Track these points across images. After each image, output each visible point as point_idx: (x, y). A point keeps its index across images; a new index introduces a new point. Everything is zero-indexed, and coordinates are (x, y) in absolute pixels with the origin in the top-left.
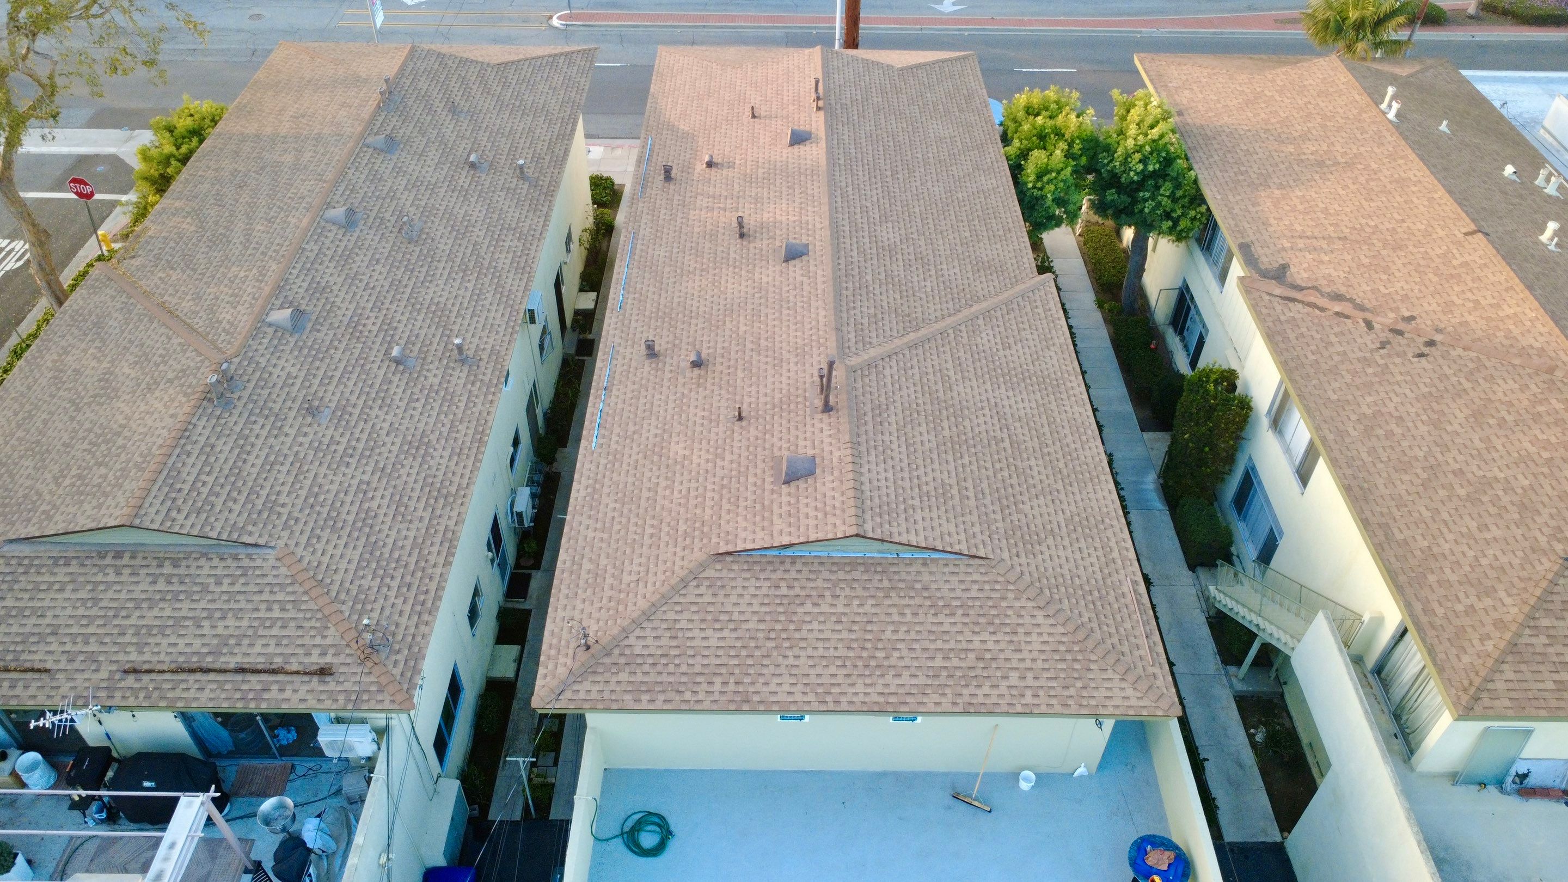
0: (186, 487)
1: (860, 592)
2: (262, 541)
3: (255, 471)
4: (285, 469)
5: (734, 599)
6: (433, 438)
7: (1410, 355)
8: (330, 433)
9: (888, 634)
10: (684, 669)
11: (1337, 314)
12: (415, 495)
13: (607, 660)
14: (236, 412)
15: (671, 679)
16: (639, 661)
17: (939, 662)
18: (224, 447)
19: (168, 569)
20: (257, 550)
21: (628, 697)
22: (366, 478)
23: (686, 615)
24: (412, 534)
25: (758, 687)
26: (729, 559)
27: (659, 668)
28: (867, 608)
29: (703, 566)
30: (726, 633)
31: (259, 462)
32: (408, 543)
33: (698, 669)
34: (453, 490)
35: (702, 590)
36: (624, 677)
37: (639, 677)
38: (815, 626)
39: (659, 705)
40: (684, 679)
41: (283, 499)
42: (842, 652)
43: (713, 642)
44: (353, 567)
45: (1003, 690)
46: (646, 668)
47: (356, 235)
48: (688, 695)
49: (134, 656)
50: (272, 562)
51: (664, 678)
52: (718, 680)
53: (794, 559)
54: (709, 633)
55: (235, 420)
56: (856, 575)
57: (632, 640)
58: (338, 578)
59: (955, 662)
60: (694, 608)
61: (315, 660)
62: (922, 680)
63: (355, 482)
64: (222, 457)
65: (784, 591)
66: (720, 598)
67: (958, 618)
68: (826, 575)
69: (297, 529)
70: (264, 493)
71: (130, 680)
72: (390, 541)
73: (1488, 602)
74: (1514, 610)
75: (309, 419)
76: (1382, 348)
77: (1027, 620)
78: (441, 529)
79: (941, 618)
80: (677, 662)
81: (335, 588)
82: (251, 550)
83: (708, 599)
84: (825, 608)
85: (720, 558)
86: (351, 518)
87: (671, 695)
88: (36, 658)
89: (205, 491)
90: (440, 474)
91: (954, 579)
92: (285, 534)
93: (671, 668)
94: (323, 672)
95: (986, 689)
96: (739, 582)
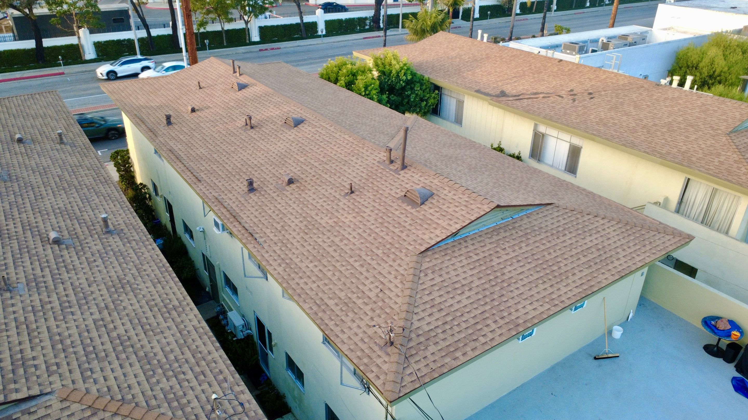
1: (513, 242)
2: (35, 391)
6: (129, 278)
7: (588, 100)
8: (35, 298)
9: (548, 257)
10: (464, 325)
11: (543, 98)
12: (149, 315)
13: (411, 344)
15: (463, 335)
16: (433, 334)
17: (584, 259)
20: (33, 403)
21: (447, 360)
22: (96, 317)
23: (436, 294)
24: (171, 340)
26: (429, 253)
27: (450, 332)
28: (525, 249)
29: (419, 263)
30: (467, 294)
32: (174, 346)
33: (472, 322)
35: (431, 276)
36: (432, 349)
37: (443, 344)
38: (509, 268)
39: (471, 354)
40: (470, 331)
41: (30, 354)
42: (536, 275)
43: (465, 302)
44: (142, 378)
46: (442, 336)
48: (482, 340)
50: (57, 405)
51: (458, 337)
52: (489, 322)
53: (465, 239)
54: (458, 298)
56: (503, 234)
57: (417, 324)
58: (136, 391)
59: (591, 256)
60: (436, 288)
62: (586, 271)
63: (90, 322)
65: (475, 258)
66: (446, 276)
67: (569, 235)
68: (488, 241)
69: (64, 370)
72: (158, 350)
73: (723, 157)
74: (735, 156)
76: (574, 101)
79: (562, 238)
80: (456, 323)
81: (140, 398)
82: (24, 406)
83: (439, 279)
84: (505, 257)
85: (424, 254)
86: (108, 346)
87: (473, 344)
92: (55, 378)
93: (456, 329)
96: (447, 263)
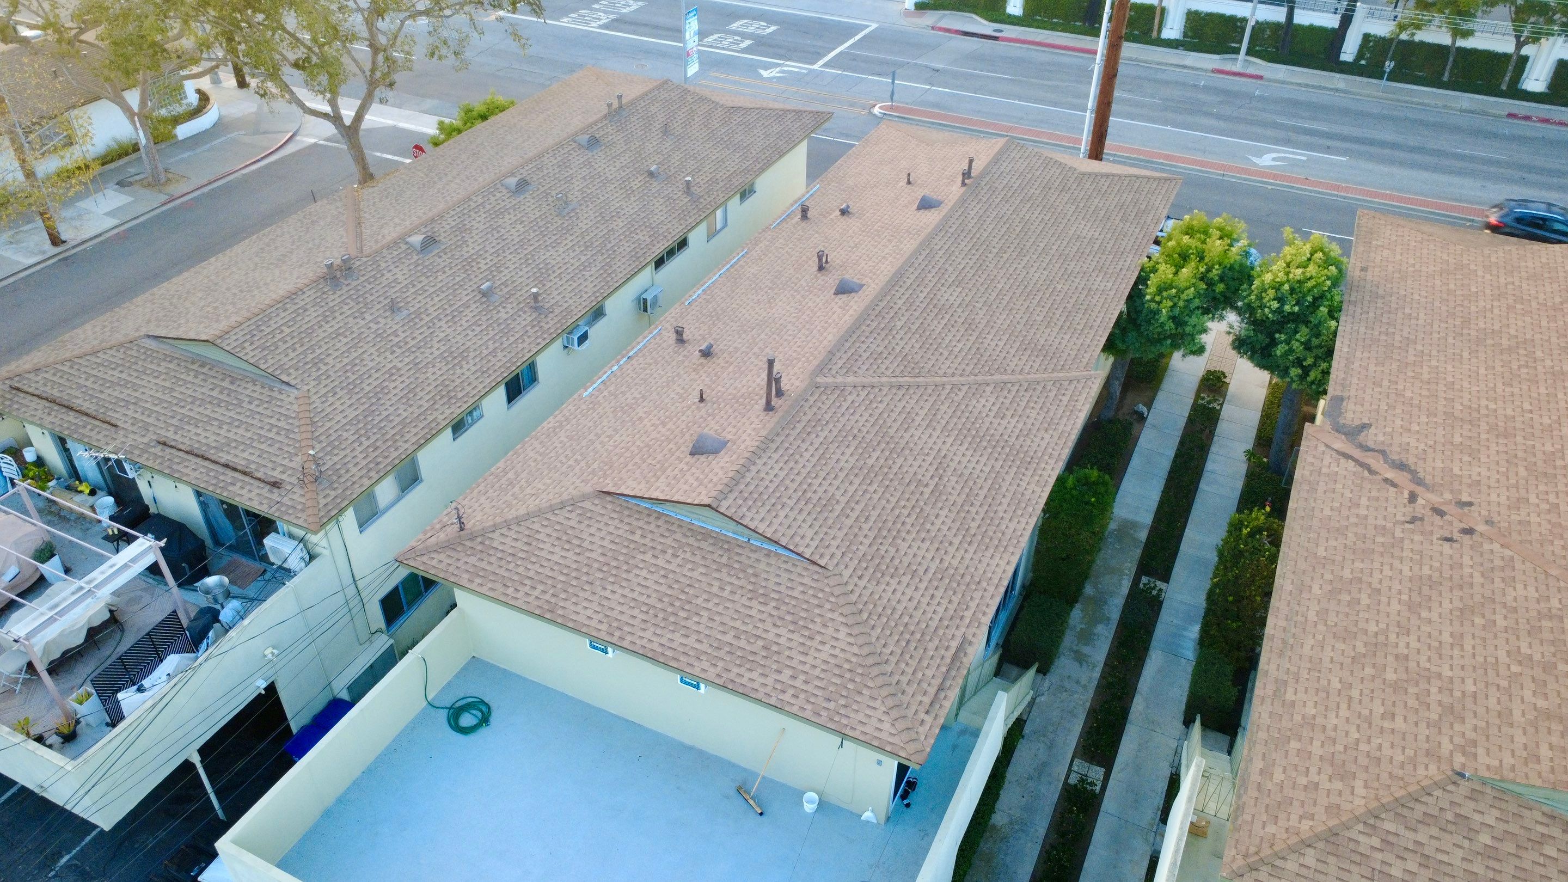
0: (268, 330)
1: (698, 559)
2: (293, 383)
3: (323, 335)
4: (345, 340)
5: (592, 530)
6: (472, 354)
7: (1435, 537)
8: (395, 327)
9: (699, 601)
10: (520, 570)
11: (1386, 480)
12: (428, 389)
13: (468, 544)
14: (339, 293)
15: (506, 574)
16: (491, 552)
17: (728, 638)
18: (313, 313)
19: (226, 384)
20: (287, 388)
21: (466, 576)
22: (400, 365)
23: (548, 531)
24: (405, 414)
25: (568, 604)
26: (609, 498)
27: (503, 563)
28: (695, 574)
29: (585, 497)
30: (569, 554)
31: (331, 330)
32: (398, 420)
33: (531, 574)
34: (460, 395)
35: (573, 515)
36: (472, 560)
37: (483, 565)
38: (644, 573)
39: (483, 590)
40: (516, 578)
41: (330, 360)
42: (651, 601)
43: (555, 558)
44: (345, 421)
45: (770, 681)
46: (493, 559)
47: (518, 200)
48: (510, 591)
49: (170, 435)
50: (291, 399)
51: (502, 572)
52: (540, 587)
53: (660, 516)
54: (557, 549)
55: (334, 298)
56: (703, 545)
57: (496, 535)
58: (328, 425)
59: (742, 643)
60: (558, 527)
61: (276, 475)
62: (704, 647)
63: (390, 366)
64: (307, 319)
65: (637, 538)
66: (583, 526)
67: (768, 609)
68: (678, 536)
69: (324, 383)
70: (319, 351)
71: (158, 450)
72: (385, 413)
74: (1359, 802)
75: (388, 314)
76: (1411, 522)
77: (830, 631)
78: (430, 418)
79: (754, 603)
80: (519, 563)
81: (321, 431)
82: (284, 387)
83: (571, 523)
84: (661, 562)
85: (603, 495)
86: (368, 389)
87: (498, 586)
88: (113, 416)
89: (279, 337)
90: (459, 381)
91: (785, 575)
92: (313, 383)
93: (511, 566)
94: (275, 485)
95: (754, 675)
96: (605, 519)
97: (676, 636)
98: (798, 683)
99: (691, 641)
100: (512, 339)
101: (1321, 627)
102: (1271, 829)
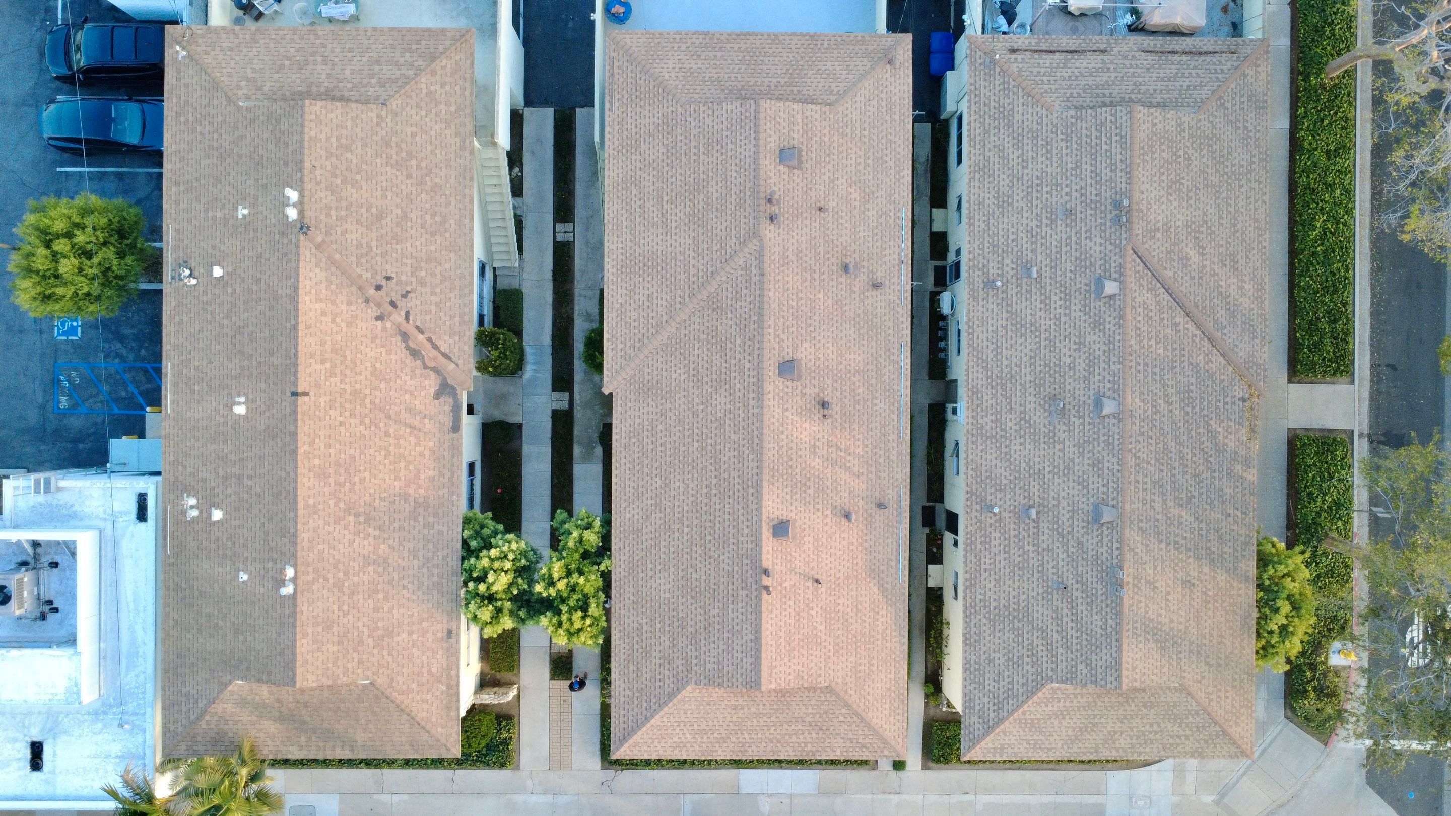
0: (1114, 138)
1: (757, 89)
3: (1084, 160)
4: (1070, 166)
5: (820, 85)
6: (997, 213)
7: (394, 281)
8: (1054, 199)
9: (743, 67)
10: (842, 51)
11: (422, 333)
12: (997, 166)
14: (1109, 201)
16: (864, 55)
17: (719, 55)
18: (1106, 173)
19: (1107, 100)
22: (1026, 171)
23: (843, 77)
24: (992, 138)
25: (806, 43)
28: (753, 80)
29: (837, 101)
30: (823, 68)
31: (1084, 166)
32: (992, 132)
33: (836, 51)
34: (977, 176)
35: (836, 89)
36: (871, 48)
37: (863, 47)
38: (779, 72)
40: (842, 47)
41: (1063, 144)
42: (766, 59)
43: (829, 64)
44: (1016, 109)
45: (689, 41)
46: (860, 52)
49: (1105, 58)
50: (1057, 105)
51: (852, 47)
54: (831, 68)
55: (1107, 194)
57: (869, 65)
58: (1021, 100)
59: (711, 54)
61: (1019, 57)
62: (728, 46)
63: (1030, 166)
64: (1104, 165)
65: (795, 89)
66: (827, 85)
67: (708, 75)
69: (1050, 127)
70: (1074, 146)
71: (1102, 47)
72: (1002, 131)
73: (433, 88)
75: (1068, 207)
76: (408, 292)
77: (673, 75)
78: (978, 146)
79: (716, 76)
81: (1021, 94)
83: (833, 85)
84: (774, 80)
86: (1026, 141)
89: (1104, 139)
90: (987, 186)
91: (708, 95)
92: (1055, 121)
94: (1013, 51)
95: (698, 42)
96: (818, 93)
97: (744, 47)
98: (676, 46)
99: (736, 47)
100: (987, 245)
101: (448, 193)
102: (458, 58)
